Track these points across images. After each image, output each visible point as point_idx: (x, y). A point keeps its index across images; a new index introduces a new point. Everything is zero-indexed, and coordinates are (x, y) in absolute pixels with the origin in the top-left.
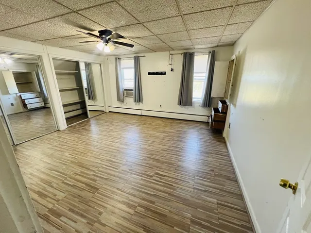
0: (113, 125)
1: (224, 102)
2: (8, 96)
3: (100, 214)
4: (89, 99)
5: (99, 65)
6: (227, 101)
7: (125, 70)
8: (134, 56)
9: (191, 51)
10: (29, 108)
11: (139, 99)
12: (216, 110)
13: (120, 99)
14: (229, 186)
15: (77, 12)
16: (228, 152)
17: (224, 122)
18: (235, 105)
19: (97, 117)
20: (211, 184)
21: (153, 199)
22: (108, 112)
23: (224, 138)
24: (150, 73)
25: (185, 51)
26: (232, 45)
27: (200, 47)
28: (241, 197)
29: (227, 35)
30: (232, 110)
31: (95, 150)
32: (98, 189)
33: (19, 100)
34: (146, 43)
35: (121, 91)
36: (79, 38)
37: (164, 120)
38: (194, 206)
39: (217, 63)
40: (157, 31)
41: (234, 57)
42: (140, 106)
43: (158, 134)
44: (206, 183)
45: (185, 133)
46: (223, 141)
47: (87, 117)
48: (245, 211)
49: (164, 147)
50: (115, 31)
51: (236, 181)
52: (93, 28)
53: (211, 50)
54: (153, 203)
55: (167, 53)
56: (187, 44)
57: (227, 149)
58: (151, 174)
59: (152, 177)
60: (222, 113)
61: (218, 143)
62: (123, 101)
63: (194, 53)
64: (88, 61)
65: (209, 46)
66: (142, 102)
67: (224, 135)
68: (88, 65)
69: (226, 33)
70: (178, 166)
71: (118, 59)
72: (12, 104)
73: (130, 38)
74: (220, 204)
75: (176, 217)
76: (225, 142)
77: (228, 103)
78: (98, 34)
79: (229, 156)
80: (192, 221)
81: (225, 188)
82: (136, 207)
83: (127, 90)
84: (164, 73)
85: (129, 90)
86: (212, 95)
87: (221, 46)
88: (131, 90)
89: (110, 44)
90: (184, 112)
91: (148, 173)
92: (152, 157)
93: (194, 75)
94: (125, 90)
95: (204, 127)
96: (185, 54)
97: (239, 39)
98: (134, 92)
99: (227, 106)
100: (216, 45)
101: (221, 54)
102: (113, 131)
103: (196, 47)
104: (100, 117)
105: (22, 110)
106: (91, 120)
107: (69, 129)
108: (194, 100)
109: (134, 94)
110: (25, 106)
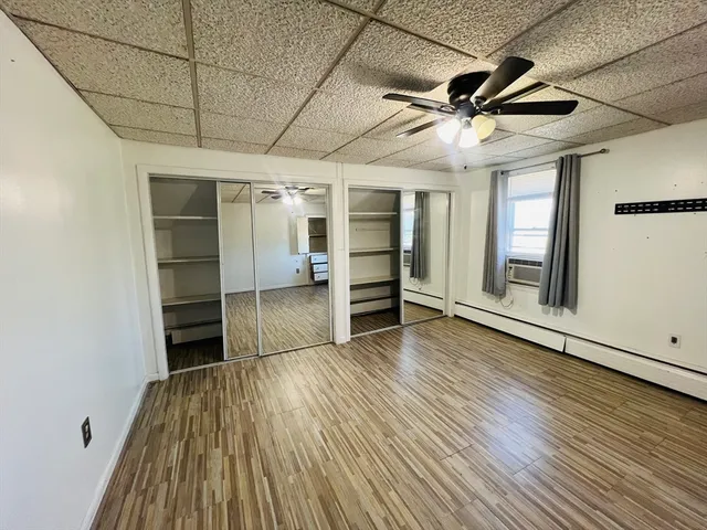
0: (456, 363)
2: (296, 257)
4: (412, 275)
5: (446, 196)
7: (518, 204)
8: (557, 156)
10: (316, 279)
11: (561, 295)
13: (493, 286)
19: (422, 326)
22: (450, 315)
24: (621, 209)
33: (307, 265)
35: (500, 263)
42: (563, 320)
47: (398, 321)
62: (501, 295)
64: (422, 187)
66: (573, 307)
68: (422, 197)
71: (499, 174)
72: (298, 271)
83: (518, 262)
85: (525, 262)
88: (533, 263)
89: (481, 118)
94: (511, 261)
98: (543, 269)
105: (307, 283)
106: (406, 332)
107: (354, 344)
109: (543, 277)
110: (312, 275)
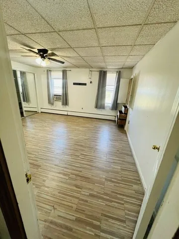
0: (46, 122)
1: (126, 107)
3: (44, 181)
4: (24, 101)
5: (32, 74)
6: (128, 106)
7: (55, 80)
8: (62, 69)
9: (105, 70)
11: (65, 103)
12: (121, 112)
13: (50, 102)
14: (128, 159)
15: (24, 34)
16: (128, 139)
17: (126, 120)
18: (132, 109)
19: (32, 116)
20: (117, 159)
21: (81, 169)
22: (40, 112)
23: (125, 131)
24: (74, 84)
25: (101, 69)
26: (131, 68)
27: (110, 67)
28: (134, 164)
29: (129, 62)
30: (130, 112)
31: (33, 140)
32: (40, 166)
34: (73, 61)
35: (51, 96)
36: (21, 52)
37: (85, 119)
38: (107, 171)
39: (122, 80)
40: (82, 54)
41: (132, 77)
42: (67, 108)
43: (81, 129)
44: (114, 158)
45: (100, 127)
46: (125, 133)
47: (23, 116)
48: (137, 172)
49: (86, 137)
50: (51, 51)
51: (132, 156)
52: (34, 47)
53: (118, 70)
54: (81, 171)
55: (88, 70)
56: (102, 65)
57: (127, 137)
58: (78, 155)
59: (79, 156)
60: (124, 114)
61: (121, 134)
62: (52, 104)
63: (106, 71)
64: (23, 70)
65: (117, 67)
66: (68, 105)
67: (126, 128)
68: (23, 73)
69: (128, 60)
70: (96, 149)
71: (49, 71)
73: (61, 57)
74: (123, 169)
75: (96, 178)
76: (126, 134)
77: (128, 107)
78: (37, 51)
79: (128, 142)
80: (106, 179)
81: (126, 160)
82: (69, 175)
84: (85, 84)
85: (58, 95)
86: (118, 102)
87: (124, 68)
88: (60, 96)
89: (47, 60)
90: (100, 113)
91: (76, 154)
92: (78, 144)
93: (107, 87)
94: (55, 95)
95: (113, 123)
96: (101, 72)
97: (136, 64)
98: (62, 97)
99: (128, 110)
100: (122, 67)
101: (125, 74)
102: (46, 127)
103: (108, 67)
104: (34, 116)
106: (27, 118)
108: (106, 105)
109: (62, 99)
